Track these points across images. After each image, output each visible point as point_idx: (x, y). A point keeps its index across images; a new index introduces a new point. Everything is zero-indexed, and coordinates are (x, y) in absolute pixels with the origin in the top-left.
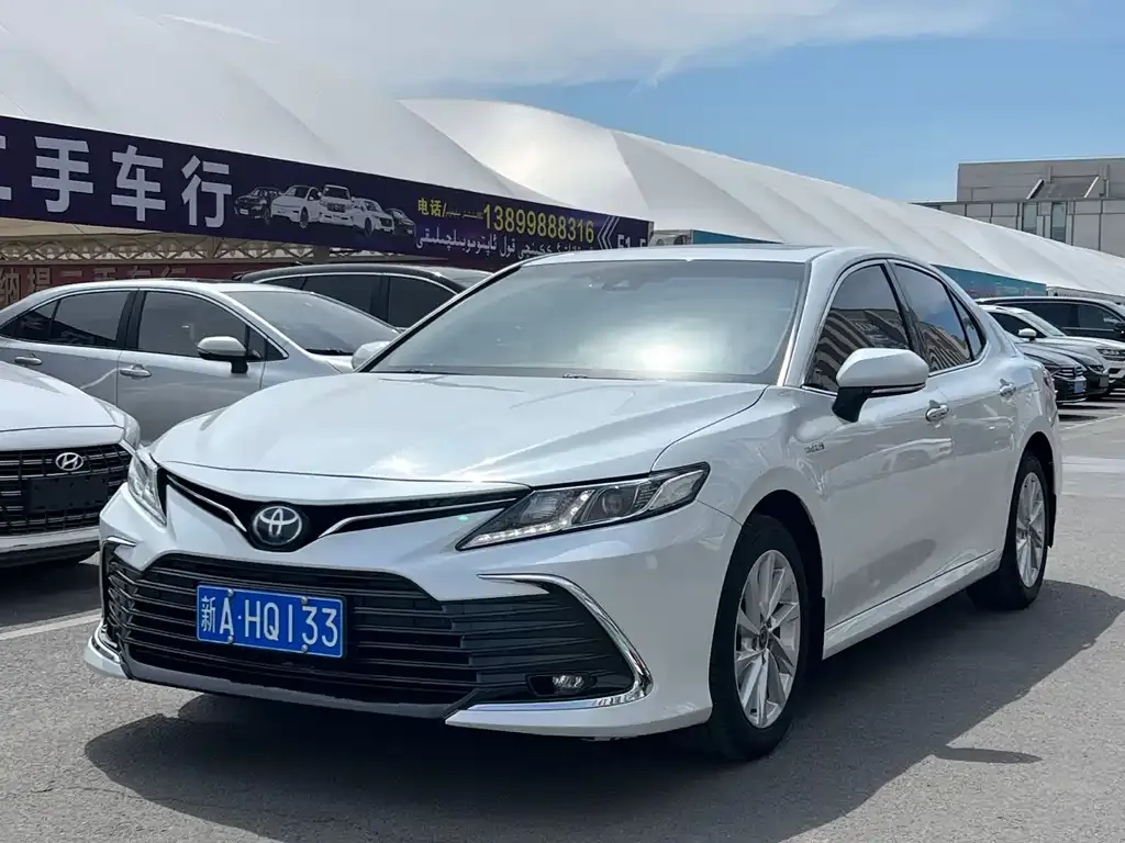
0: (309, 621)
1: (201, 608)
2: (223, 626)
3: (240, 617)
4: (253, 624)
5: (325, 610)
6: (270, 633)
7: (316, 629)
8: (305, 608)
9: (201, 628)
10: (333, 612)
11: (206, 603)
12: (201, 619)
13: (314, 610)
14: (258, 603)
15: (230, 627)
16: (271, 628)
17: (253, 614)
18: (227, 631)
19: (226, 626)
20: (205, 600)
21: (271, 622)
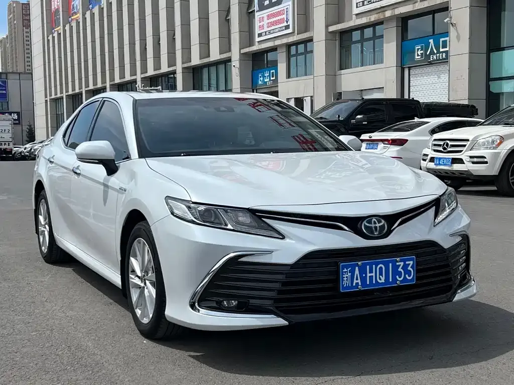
0: (400, 269)
1: (343, 274)
2: (355, 281)
3: (364, 275)
4: (371, 277)
5: (407, 263)
6: (380, 279)
7: (403, 272)
8: (397, 264)
9: (343, 285)
10: (411, 263)
11: (345, 272)
12: (343, 280)
13: (402, 264)
14: (374, 266)
15: (359, 281)
16: (381, 277)
17: (371, 272)
18: (357, 284)
19: (357, 281)
20: (345, 270)
21: (381, 274)
